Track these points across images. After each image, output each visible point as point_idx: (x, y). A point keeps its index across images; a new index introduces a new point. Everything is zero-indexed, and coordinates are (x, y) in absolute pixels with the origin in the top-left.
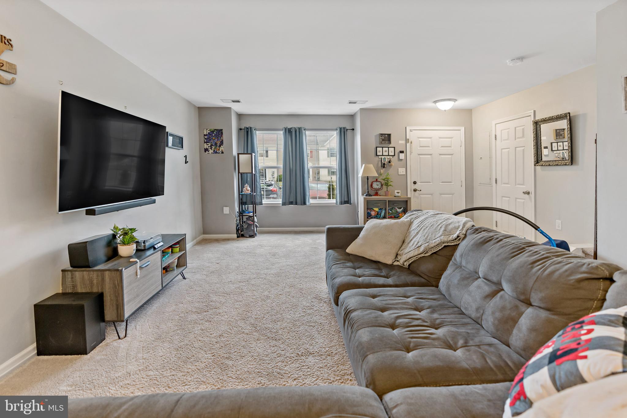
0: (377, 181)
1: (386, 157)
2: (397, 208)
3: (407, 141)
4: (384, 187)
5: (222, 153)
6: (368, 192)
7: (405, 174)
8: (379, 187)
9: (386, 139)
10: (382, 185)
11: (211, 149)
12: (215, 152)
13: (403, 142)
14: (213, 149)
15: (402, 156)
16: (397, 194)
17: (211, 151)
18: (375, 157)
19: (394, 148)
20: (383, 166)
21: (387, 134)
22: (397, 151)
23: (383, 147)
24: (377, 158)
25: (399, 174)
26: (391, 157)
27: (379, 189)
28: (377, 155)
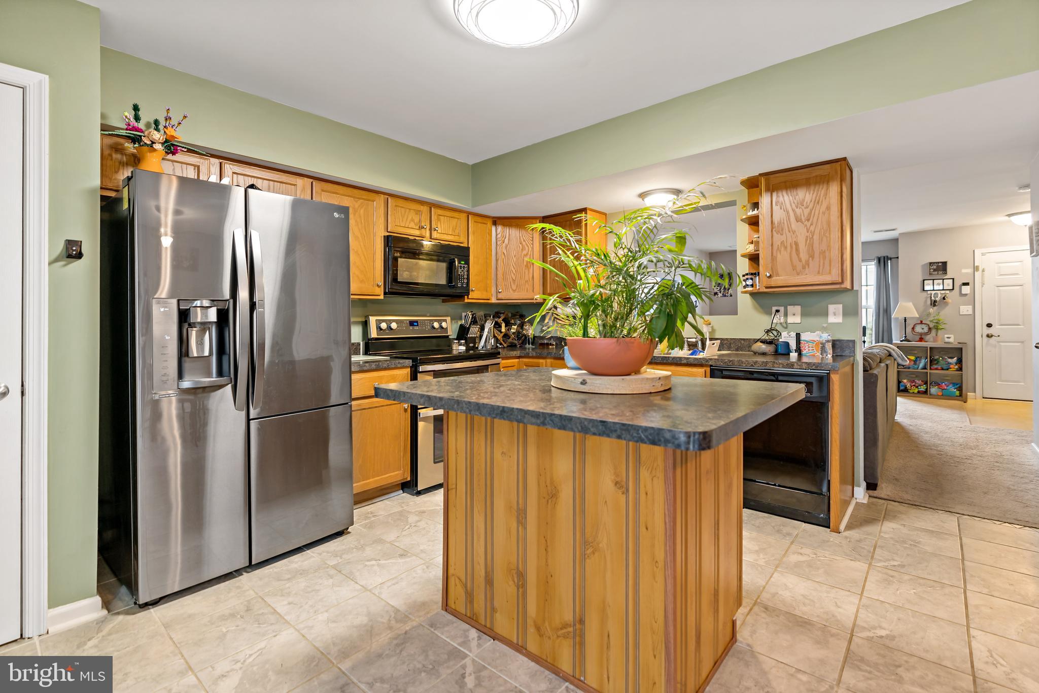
0: (921, 322)
1: (938, 292)
2: (946, 357)
3: (976, 268)
4: (934, 332)
5: (731, 296)
6: (905, 337)
7: (971, 313)
8: (926, 330)
9: (941, 268)
10: (930, 329)
11: (720, 292)
12: (724, 296)
13: (970, 271)
14: (722, 292)
15: (966, 290)
16: (947, 340)
17: (720, 295)
18: (921, 292)
19: (953, 279)
20: (934, 303)
21: (941, 262)
22: (958, 283)
23: (933, 280)
24: (925, 294)
25: (961, 314)
26: (948, 292)
27: (926, 334)
28: (924, 290)
